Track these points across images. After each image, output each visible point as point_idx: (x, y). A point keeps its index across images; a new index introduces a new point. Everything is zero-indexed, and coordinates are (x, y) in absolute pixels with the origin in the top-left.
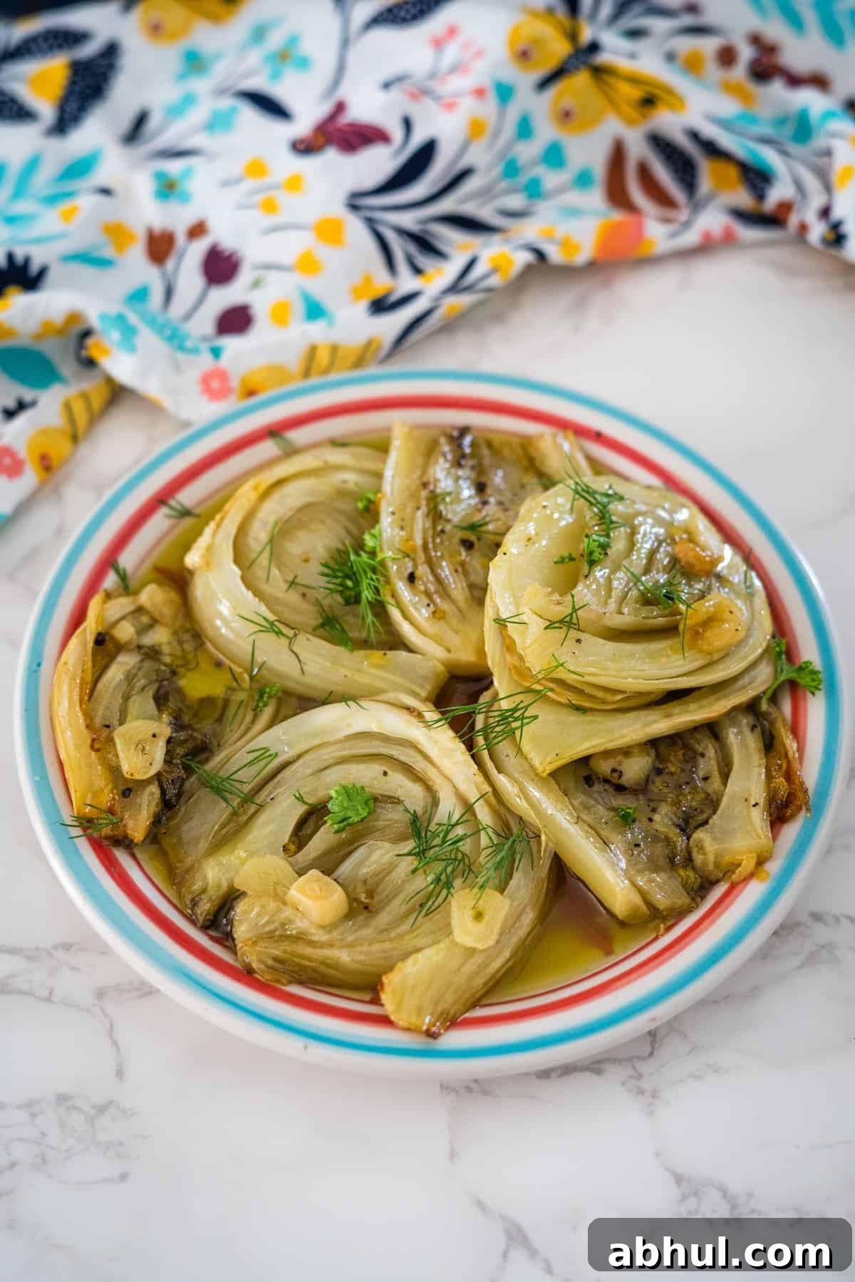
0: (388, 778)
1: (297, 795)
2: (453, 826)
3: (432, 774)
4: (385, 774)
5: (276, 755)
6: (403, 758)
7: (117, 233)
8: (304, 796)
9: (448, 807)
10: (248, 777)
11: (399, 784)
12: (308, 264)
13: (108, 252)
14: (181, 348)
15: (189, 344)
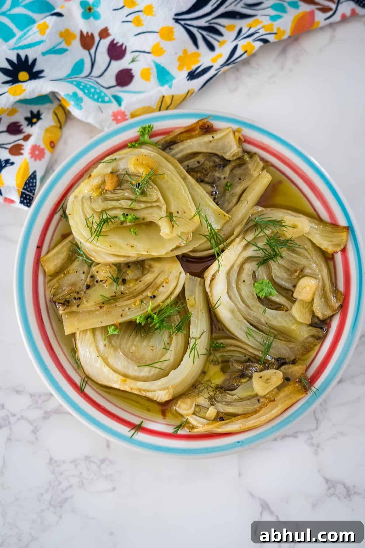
0: (245, 279)
1: (264, 313)
2: (259, 247)
3: (239, 262)
4: (244, 281)
5: (248, 328)
6: (235, 276)
7: (66, 35)
8: (263, 310)
9: (251, 252)
10: (260, 337)
11: (246, 275)
12: (157, 51)
13: (63, 46)
14: (103, 102)
15: (107, 99)
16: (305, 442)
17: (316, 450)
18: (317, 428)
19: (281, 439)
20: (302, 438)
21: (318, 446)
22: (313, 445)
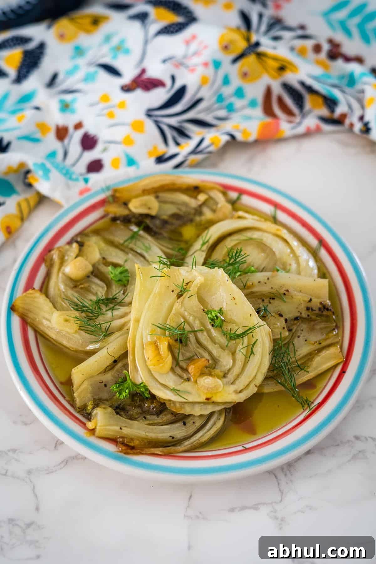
7: (42, 127)
12: (128, 141)
13: (38, 135)
14: (70, 178)
15: (74, 177)
16: (268, 515)
17: (280, 524)
18: (281, 501)
19: (239, 511)
20: (264, 511)
21: (283, 520)
22: (276, 518)
